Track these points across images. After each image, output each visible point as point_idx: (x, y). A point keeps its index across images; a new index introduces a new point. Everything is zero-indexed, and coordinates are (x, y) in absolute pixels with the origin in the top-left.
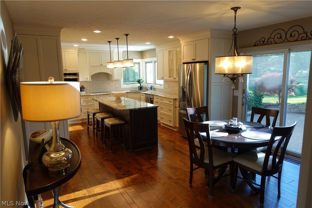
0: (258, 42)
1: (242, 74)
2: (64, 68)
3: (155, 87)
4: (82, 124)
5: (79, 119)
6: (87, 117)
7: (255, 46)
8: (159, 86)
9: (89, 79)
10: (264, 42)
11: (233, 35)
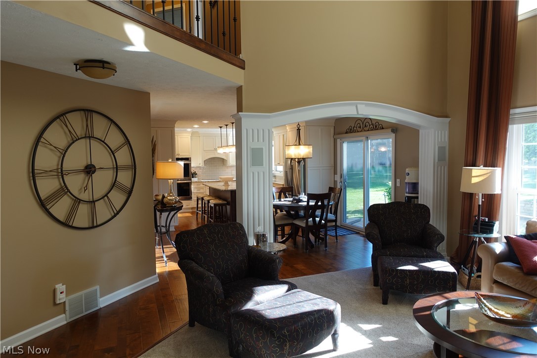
0: (348, 130)
1: (303, 159)
2: (177, 153)
3: (276, 175)
4: (192, 213)
5: (189, 207)
6: (196, 206)
7: (346, 133)
8: (279, 173)
9: (202, 165)
10: (351, 130)
11: (297, 130)
